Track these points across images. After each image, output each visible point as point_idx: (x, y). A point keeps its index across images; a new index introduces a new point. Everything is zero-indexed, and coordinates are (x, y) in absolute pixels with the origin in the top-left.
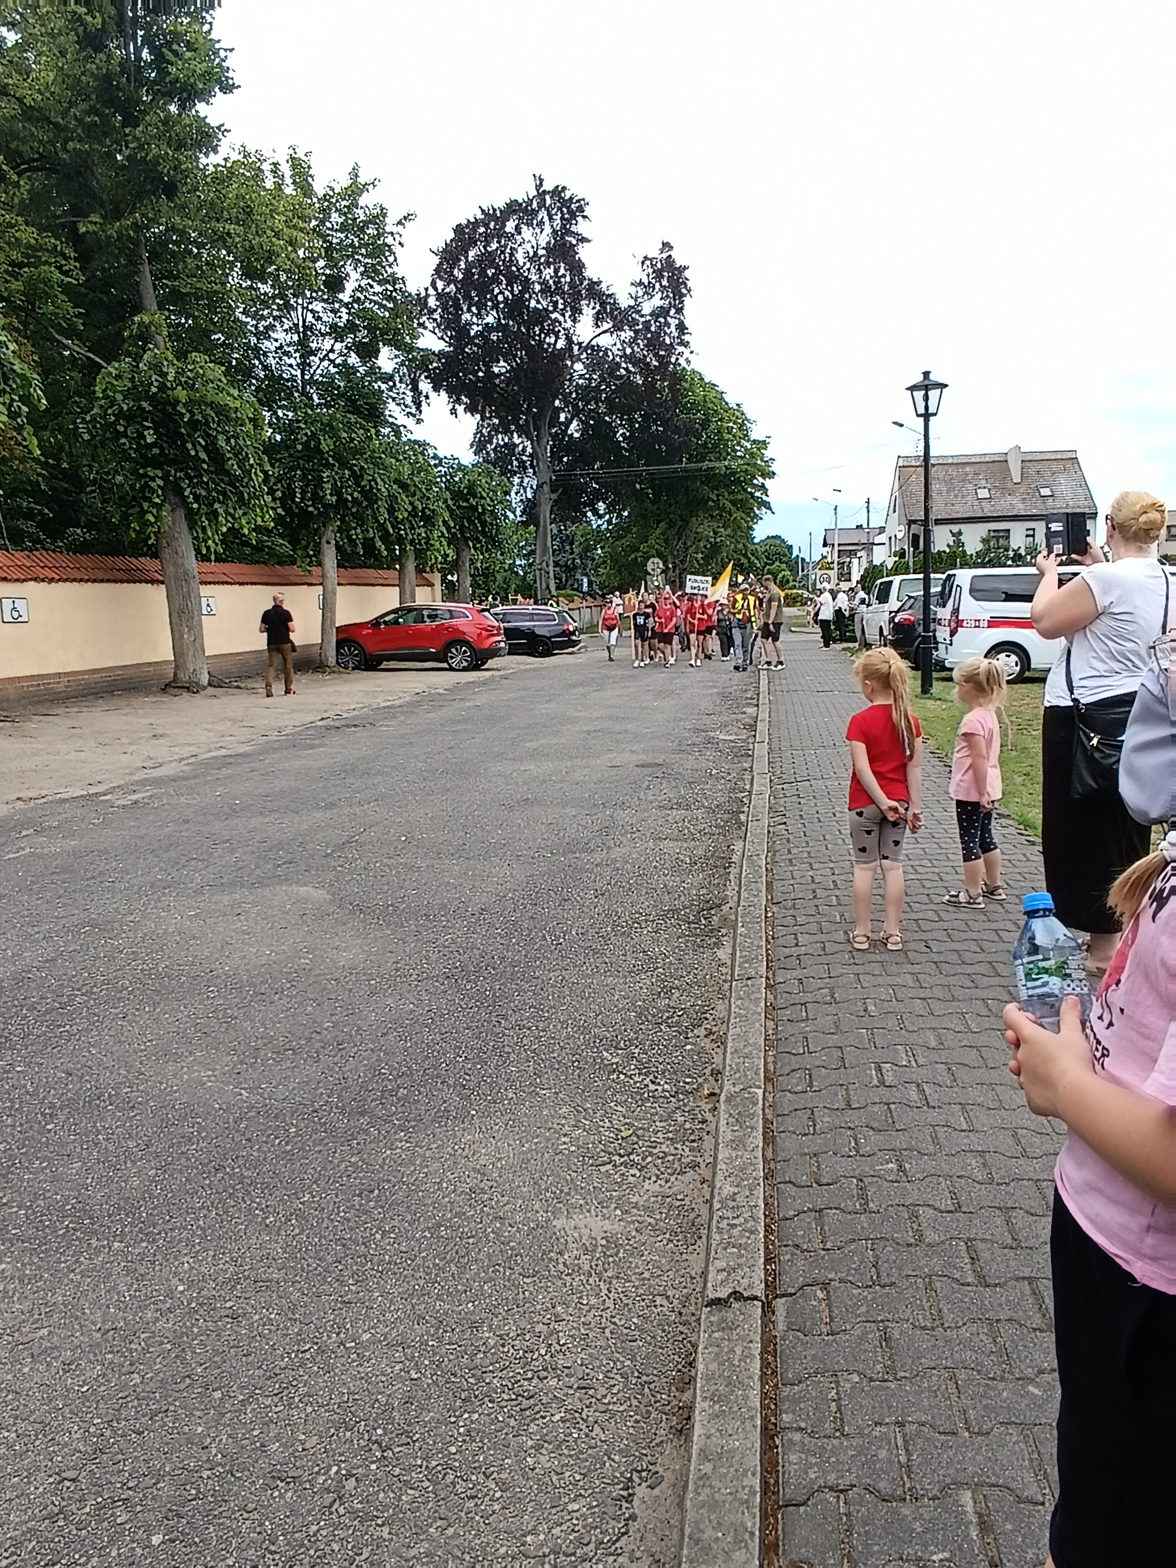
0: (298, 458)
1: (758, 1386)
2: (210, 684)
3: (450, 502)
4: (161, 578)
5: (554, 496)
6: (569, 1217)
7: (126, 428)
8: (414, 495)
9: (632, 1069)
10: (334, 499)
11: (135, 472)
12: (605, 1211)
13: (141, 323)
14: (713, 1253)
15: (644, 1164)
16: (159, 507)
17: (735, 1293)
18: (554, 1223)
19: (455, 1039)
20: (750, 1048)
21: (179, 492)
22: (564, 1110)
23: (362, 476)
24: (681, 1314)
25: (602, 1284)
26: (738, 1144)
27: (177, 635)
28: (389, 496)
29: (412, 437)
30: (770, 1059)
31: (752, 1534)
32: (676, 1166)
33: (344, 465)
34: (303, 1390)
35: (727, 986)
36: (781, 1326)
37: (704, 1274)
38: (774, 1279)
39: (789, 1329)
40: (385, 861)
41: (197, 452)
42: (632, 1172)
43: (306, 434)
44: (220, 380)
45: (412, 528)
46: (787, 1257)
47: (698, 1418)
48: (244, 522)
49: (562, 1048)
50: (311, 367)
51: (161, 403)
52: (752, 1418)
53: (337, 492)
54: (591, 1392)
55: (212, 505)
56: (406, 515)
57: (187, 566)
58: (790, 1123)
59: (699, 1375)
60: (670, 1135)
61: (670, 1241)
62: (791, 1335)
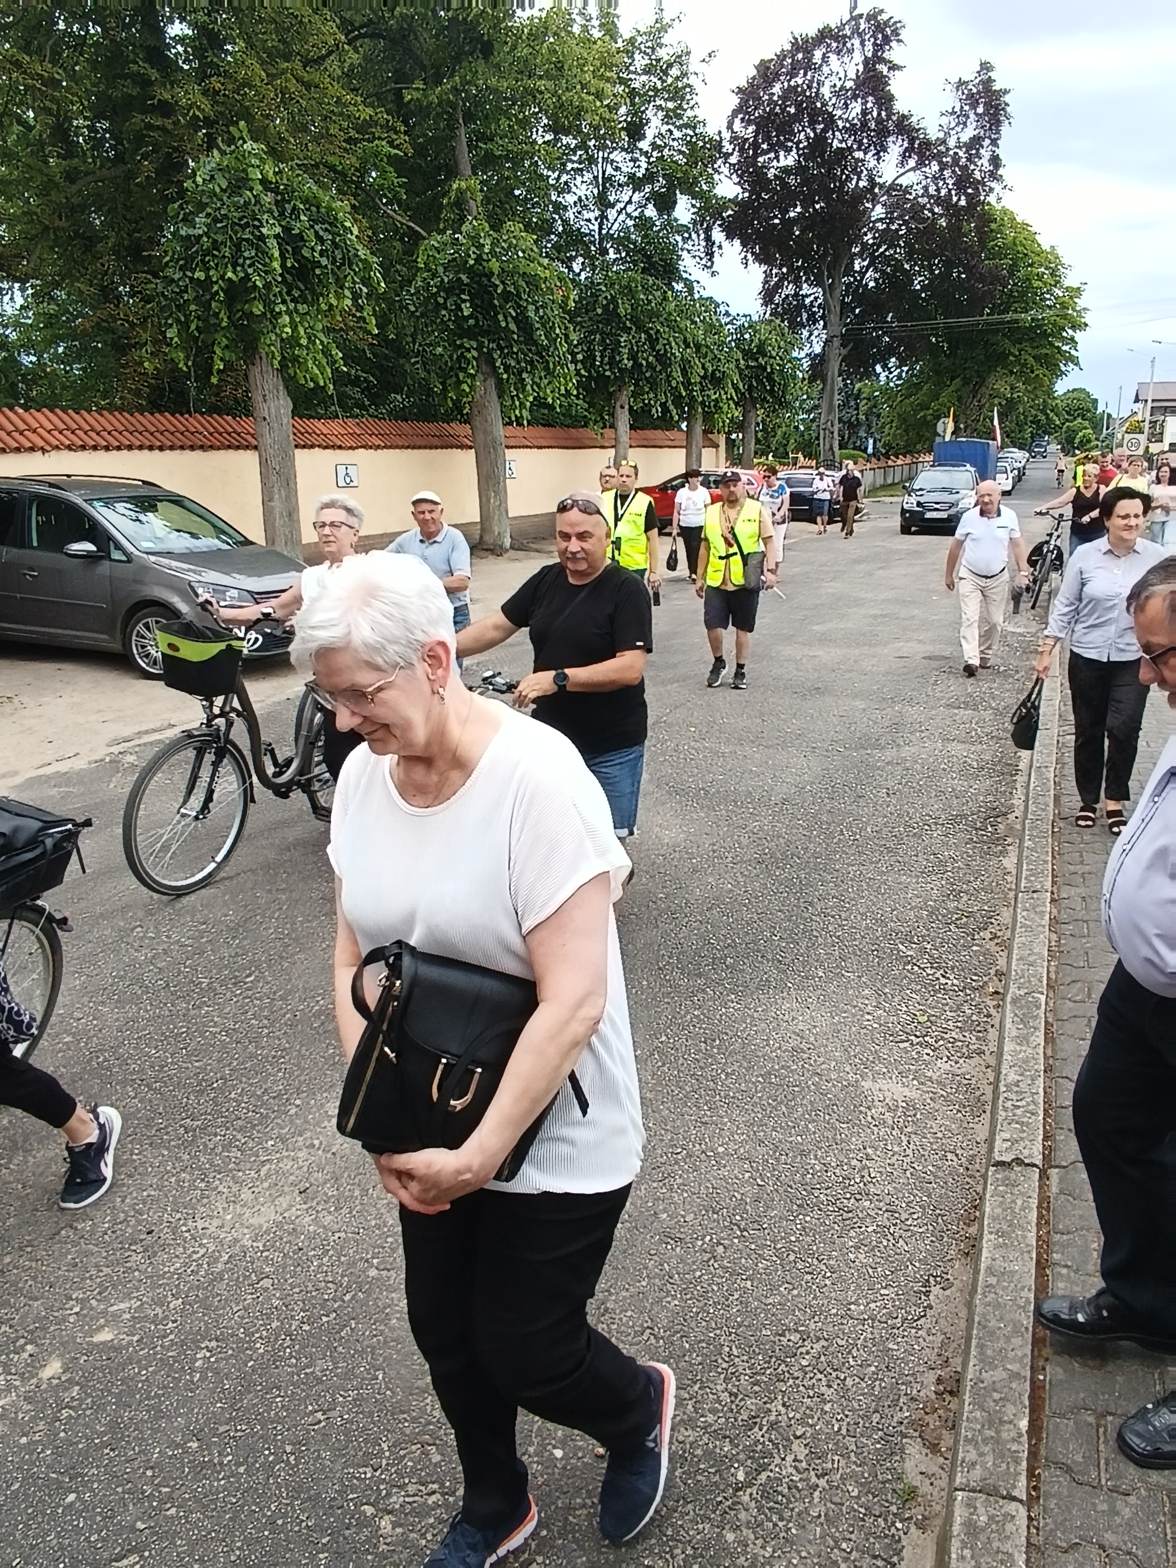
0: (600, 322)
1: (1034, 1229)
2: (512, 547)
3: (742, 362)
4: (469, 443)
5: (844, 352)
6: (874, 1080)
7: (445, 300)
8: (705, 356)
9: (924, 962)
10: (631, 363)
11: (452, 343)
12: (904, 1080)
13: (459, 189)
14: (999, 1127)
15: (937, 1045)
16: (473, 377)
17: (1018, 1159)
18: (863, 1083)
19: (769, 920)
20: (1034, 957)
21: (491, 362)
22: (866, 992)
23: (657, 339)
24: (968, 1169)
25: (903, 1137)
26: (1023, 1040)
27: (484, 499)
28: (682, 359)
29: (705, 295)
30: (1052, 969)
31: (1027, 1329)
32: (964, 1050)
33: (640, 328)
34: (679, 1181)
35: (1012, 894)
36: (1054, 1189)
37: (990, 1142)
38: (1050, 1153)
39: (1061, 1192)
40: (692, 744)
41: (507, 323)
42: (926, 1051)
43: (606, 298)
44: (532, 250)
45: (702, 390)
46: (1062, 1138)
47: (985, 1245)
48: (548, 391)
49: (863, 937)
50: (608, 220)
51: (477, 275)
52: (1029, 1252)
53: (633, 357)
54: (897, 1215)
55: (520, 374)
56: (698, 379)
57: (496, 434)
58: (1069, 1028)
59: (986, 1215)
60: (959, 1024)
61: (959, 1111)
62: (1062, 1197)
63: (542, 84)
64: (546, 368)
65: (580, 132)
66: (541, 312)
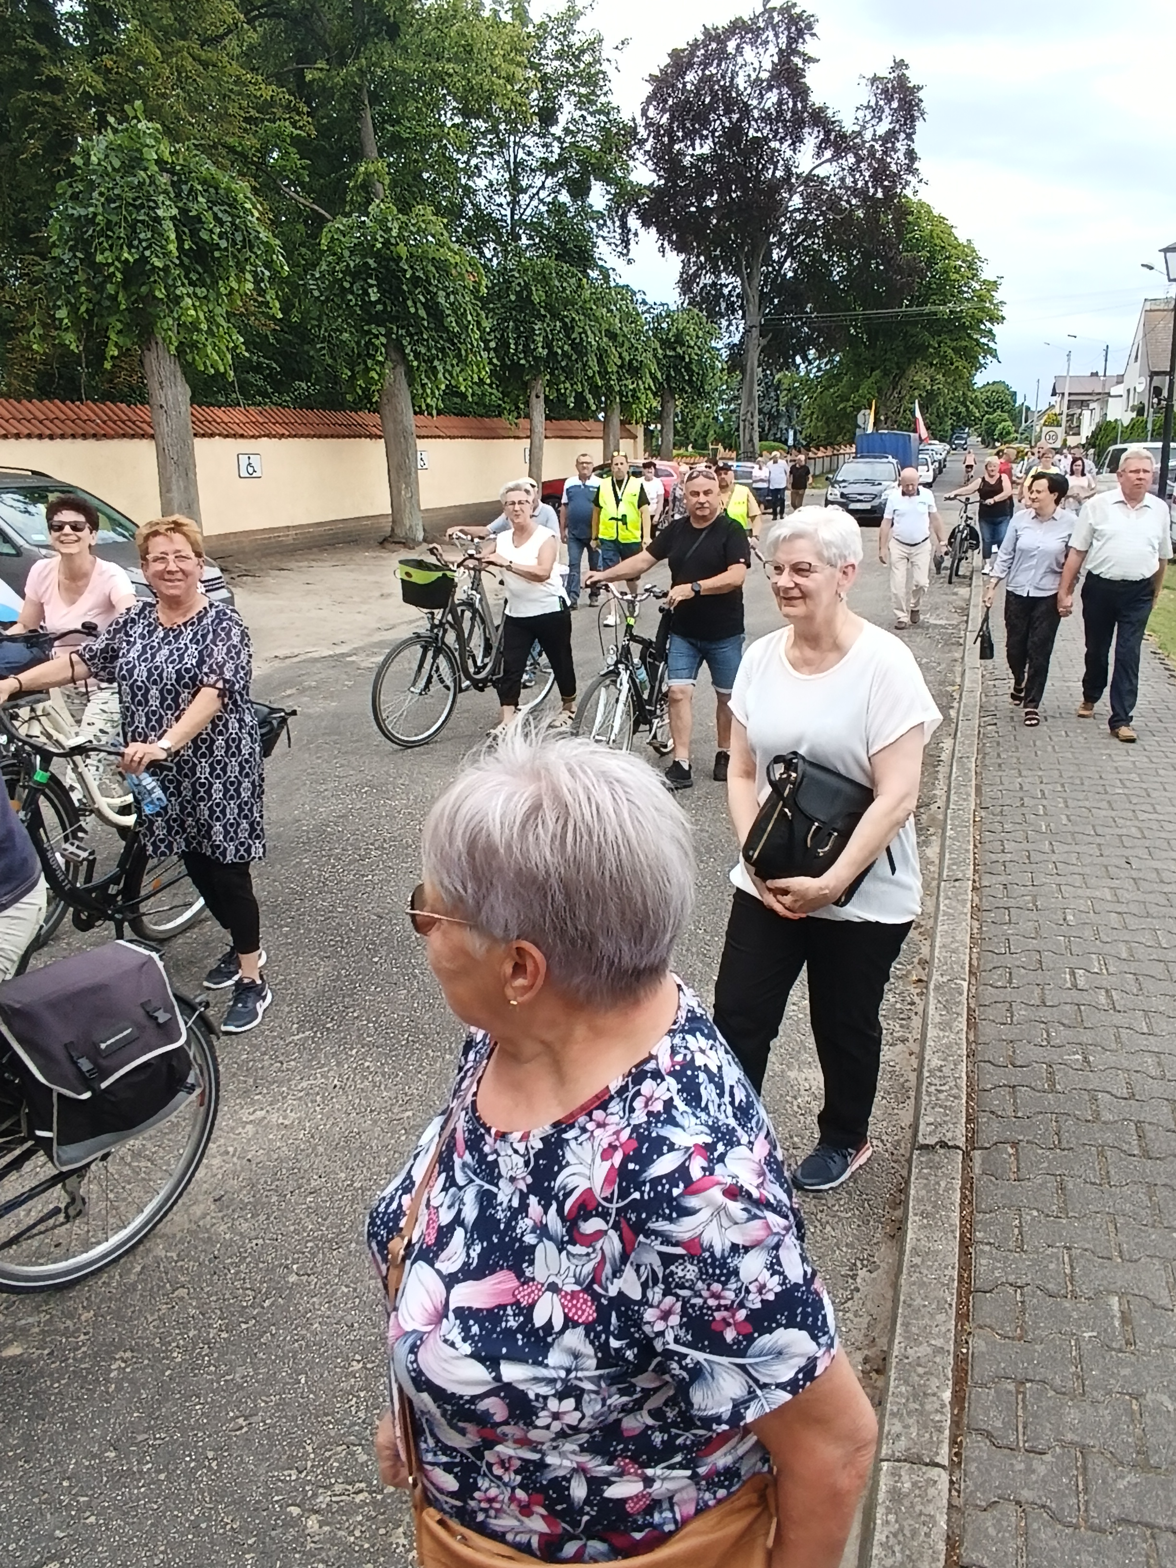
0: (513, 309)
1: (958, 1210)
2: (424, 540)
4: (379, 433)
7: (352, 285)
8: (622, 345)
10: (545, 352)
11: (360, 329)
13: (366, 172)
14: (923, 1111)
16: (381, 364)
17: (941, 1142)
20: (957, 945)
21: (401, 349)
23: (573, 327)
24: (893, 1154)
26: (946, 1026)
27: (395, 490)
28: (598, 348)
29: (621, 283)
30: (974, 956)
31: (950, 1305)
33: (555, 316)
35: (934, 883)
36: (977, 1170)
37: (915, 1126)
38: (973, 1135)
39: (984, 1173)
41: (416, 309)
43: (519, 284)
44: (442, 234)
45: (619, 380)
46: (985, 1120)
47: (910, 1227)
48: (461, 379)
50: (520, 206)
51: (385, 259)
52: (953, 1232)
53: (548, 345)
55: (431, 361)
56: (615, 369)
57: (406, 423)
58: (990, 1013)
59: (911, 1198)
61: (884, 1098)
62: (985, 1177)
63: (450, 67)
64: (459, 356)
65: (490, 115)
66: (452, 297)
